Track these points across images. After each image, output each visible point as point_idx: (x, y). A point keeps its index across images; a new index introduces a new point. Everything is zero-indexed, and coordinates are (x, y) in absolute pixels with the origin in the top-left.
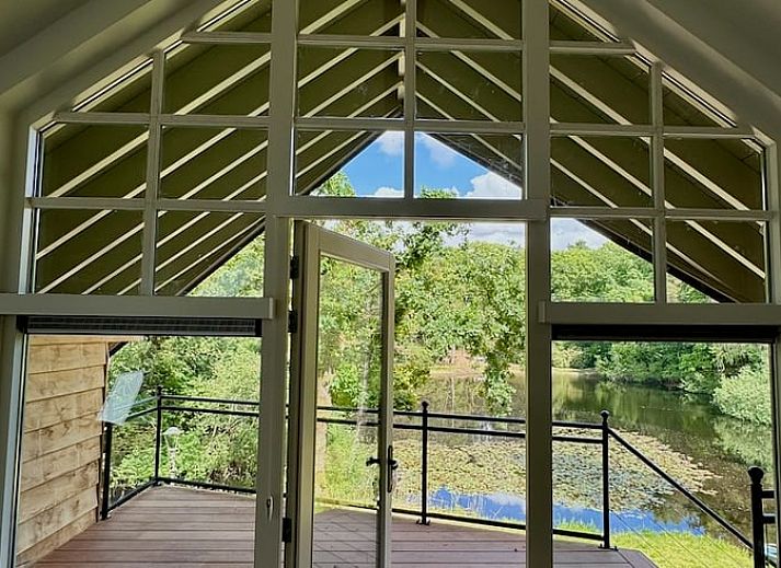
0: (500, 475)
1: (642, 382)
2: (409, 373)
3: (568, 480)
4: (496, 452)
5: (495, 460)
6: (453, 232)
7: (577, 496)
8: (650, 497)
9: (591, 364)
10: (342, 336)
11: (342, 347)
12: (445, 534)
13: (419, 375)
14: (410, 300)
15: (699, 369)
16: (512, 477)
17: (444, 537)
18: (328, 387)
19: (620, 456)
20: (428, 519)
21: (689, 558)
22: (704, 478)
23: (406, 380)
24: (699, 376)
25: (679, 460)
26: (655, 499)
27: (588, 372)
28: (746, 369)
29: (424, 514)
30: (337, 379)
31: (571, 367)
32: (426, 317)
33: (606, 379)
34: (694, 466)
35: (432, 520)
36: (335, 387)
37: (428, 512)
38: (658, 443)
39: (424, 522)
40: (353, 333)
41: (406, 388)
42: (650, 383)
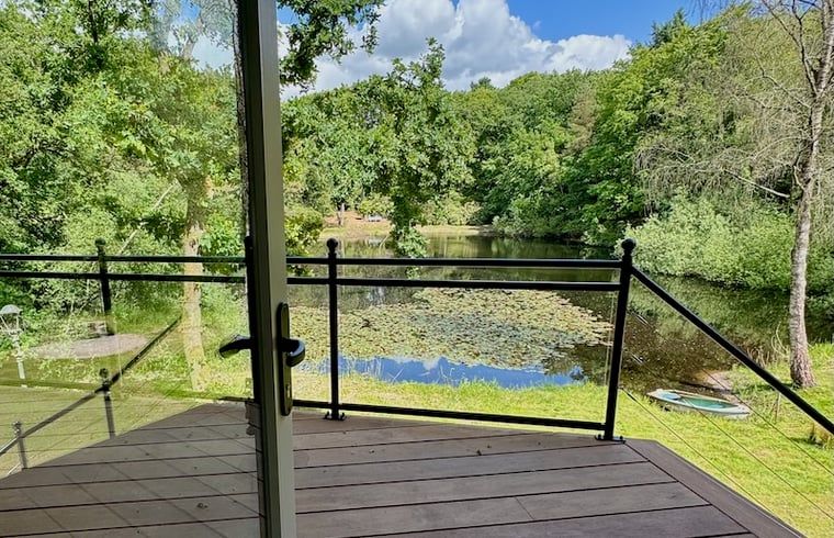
0: (397, 338)
1: (542, 238)
2: (297, 227)
3: (468, 339)
4: (392, 315)
5: (391, 323)
6: (357, 17)
7: (478, 355)
8: (551, 351)
9: (489, 221)
10: (209, 181)
11: (210, 194)
12: (368, 433)
13: (309, 229)
14: (297, 121)
15: (602, 221)
16: (410, 339)
17: (369, 439)
18: (196, 247)
19: (520, 312)
20: (340, 412)
21: (592, 409)
22: (603, 330)
23: (293, 235)
24: (602, 229)
25: (579, 314)
26: (556, 354)
27: (486, 229)
28: (654, 217)
29: (335, 405)
30: (207, 236)
31: (468, 224)
32: (320, 144)
33: (503, 236)
34: (595, 319)
35: (347, 413)
36: (206, 247)
37: (340, 402)
38: (558, 298)
39: (335, 417)
40: (223, 176)
41: (295, 245)
42: (550, 238)
